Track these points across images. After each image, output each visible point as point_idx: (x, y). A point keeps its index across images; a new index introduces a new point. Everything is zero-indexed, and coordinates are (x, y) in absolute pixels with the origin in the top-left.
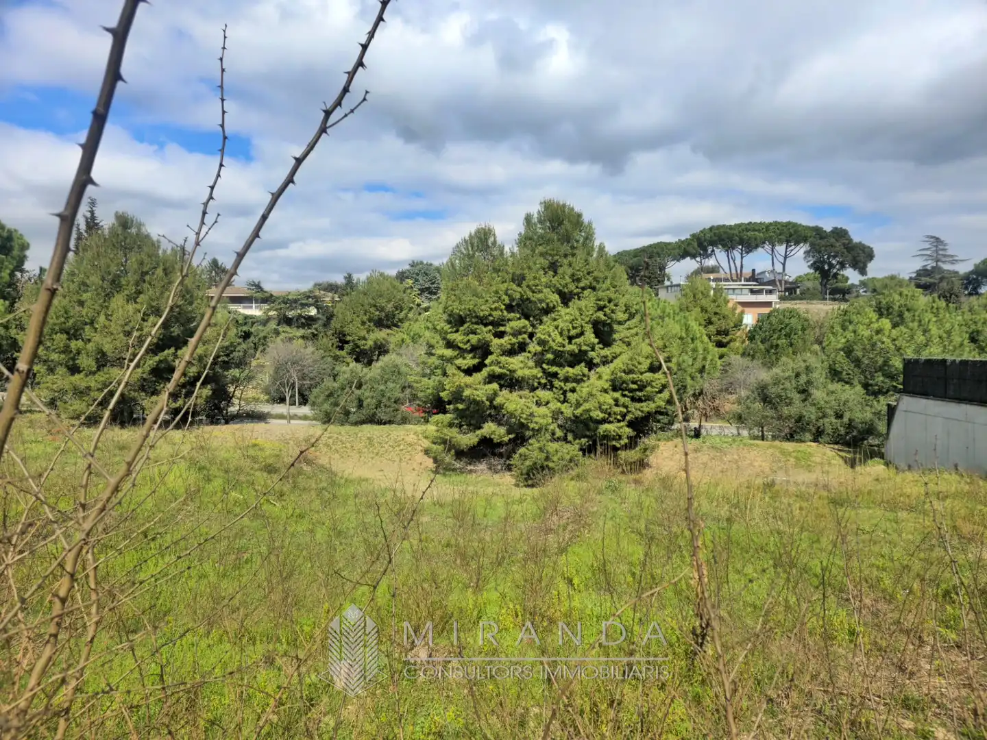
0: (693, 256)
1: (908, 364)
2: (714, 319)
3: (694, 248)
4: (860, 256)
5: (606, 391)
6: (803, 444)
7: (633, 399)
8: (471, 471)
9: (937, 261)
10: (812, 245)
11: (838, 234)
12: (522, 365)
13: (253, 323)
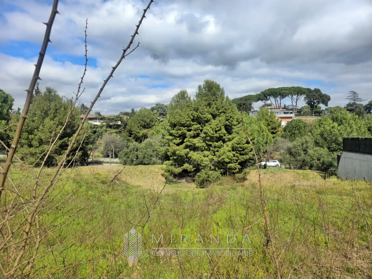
0: (262, 100)
1: (344, 139)
2: (270, 123)
3: (262, 97)
4: (325, 99)
5: (230, 151)
6: (305, 171)
7: (241, 154)
8: (179, 182)
9: (355, 100)
10: (307, 95)
11: (316, 91)
12: (198, 142)
13: (97, 128)
